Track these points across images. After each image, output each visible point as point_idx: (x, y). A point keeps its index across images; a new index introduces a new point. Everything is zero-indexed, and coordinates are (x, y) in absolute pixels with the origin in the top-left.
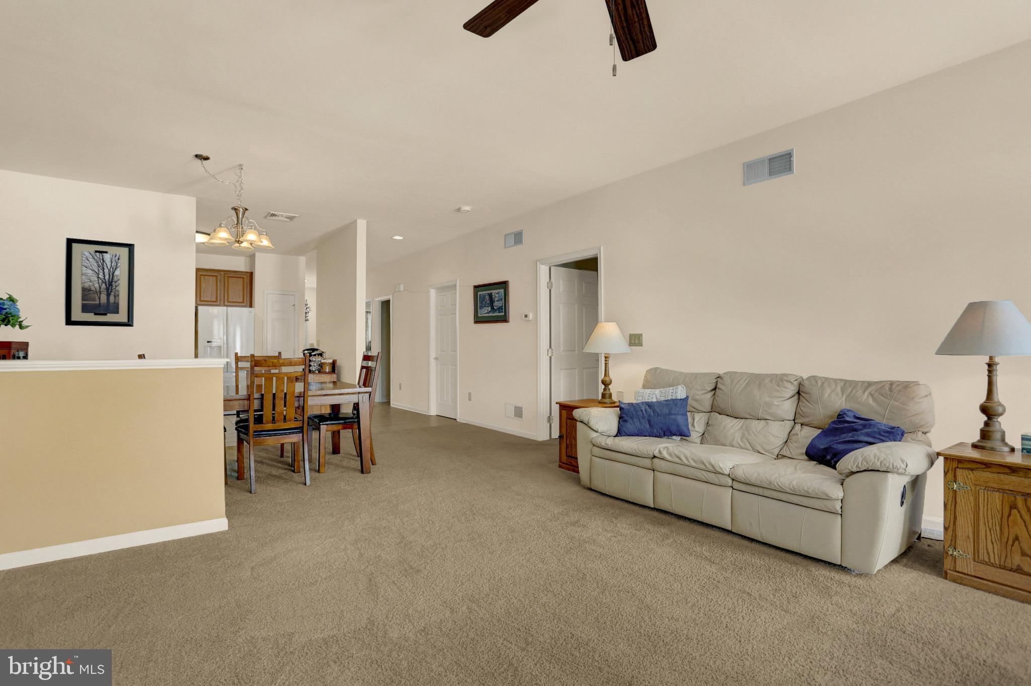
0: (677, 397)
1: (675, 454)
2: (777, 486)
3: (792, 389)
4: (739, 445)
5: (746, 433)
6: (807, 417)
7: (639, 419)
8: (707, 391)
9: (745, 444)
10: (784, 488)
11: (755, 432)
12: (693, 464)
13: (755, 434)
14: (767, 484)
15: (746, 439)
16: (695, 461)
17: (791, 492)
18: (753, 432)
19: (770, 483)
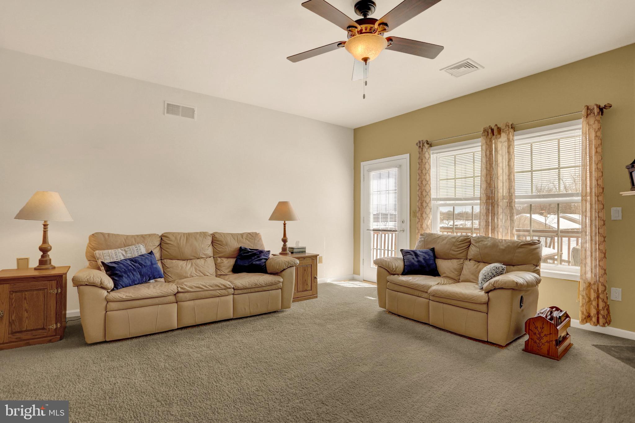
0: (141, 252)
1: (195, 286)
2: (259, 285)
3: (209, 240)
4: (196, 275)
5: (197, 267)
6: (222, 253)
7: (131, 272)
8: (156, 246)
9: (199, 274)
10: (262, 284)
11: (202, 266)
12: (211, 288)
13: (202, 267)
14: (255, 285)
15: (199, 270)
16: (211, 287)
17: (266, 285)
18: (201, 266)
19: (256, 284)
